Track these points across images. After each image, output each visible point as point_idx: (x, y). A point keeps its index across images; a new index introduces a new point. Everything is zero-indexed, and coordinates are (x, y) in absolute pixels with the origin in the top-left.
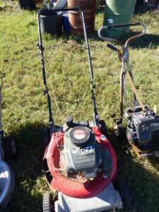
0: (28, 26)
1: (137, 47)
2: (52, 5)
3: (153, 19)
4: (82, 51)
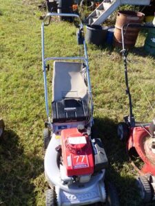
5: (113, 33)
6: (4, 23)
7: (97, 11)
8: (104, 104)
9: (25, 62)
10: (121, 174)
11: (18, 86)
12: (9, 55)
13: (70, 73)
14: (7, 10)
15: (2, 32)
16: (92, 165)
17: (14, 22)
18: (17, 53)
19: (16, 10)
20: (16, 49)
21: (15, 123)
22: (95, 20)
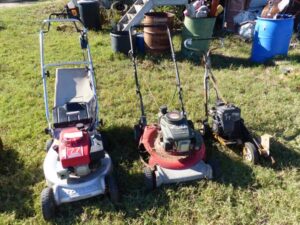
0: (96, 46)
1: (218, 68)
2: (122, 27)
3: (233, 44)
4: (160, 71)
5: (143, 39)
6: (8, 39)
7: (128, 15)
8: (124, 113)
9: (33, 81)
10: (131, 172)
11: (22, 106)
12: (13, 74)
13: (75, 80)
14: (13, 22)
15: (5, 49)
16: (86, 154)
17: (22, 37)
18: (24, 71)
19: (25, 21)
20: (22, 67)
21: (17, 141)
22: (125, 26)
